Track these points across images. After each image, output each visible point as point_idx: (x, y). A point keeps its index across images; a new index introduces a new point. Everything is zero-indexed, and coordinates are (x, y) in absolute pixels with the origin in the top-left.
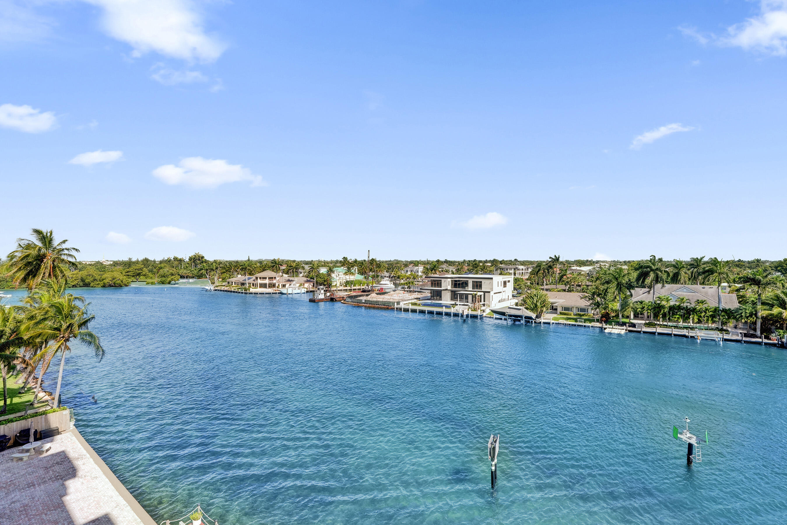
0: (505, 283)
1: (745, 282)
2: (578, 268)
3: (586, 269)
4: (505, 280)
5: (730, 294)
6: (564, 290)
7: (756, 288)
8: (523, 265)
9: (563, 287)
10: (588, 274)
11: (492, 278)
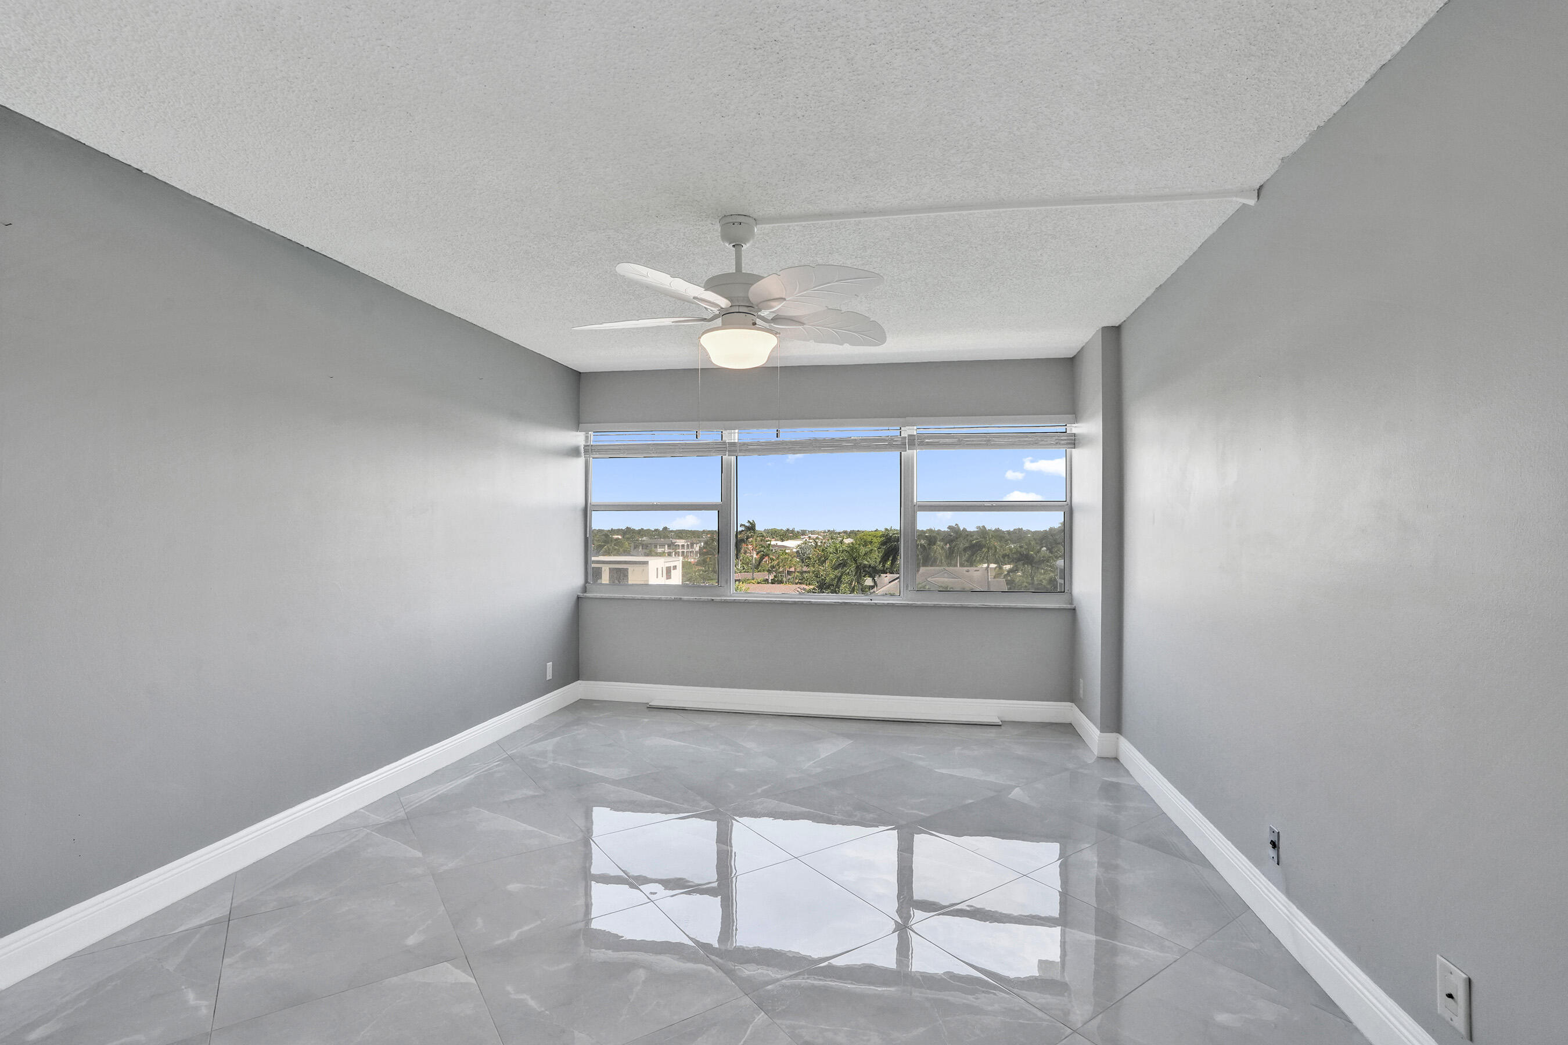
0: (669, 570)
1: (1019, 560)
2: (780, 543)
3: (792, 544)
4: (668, 565)
5: (996, 579)
6: (766, 581)
7: (1028, 568)
8: (681, 538)
9: (765, 575)
10: (798, 552)
11: (646, 563)
